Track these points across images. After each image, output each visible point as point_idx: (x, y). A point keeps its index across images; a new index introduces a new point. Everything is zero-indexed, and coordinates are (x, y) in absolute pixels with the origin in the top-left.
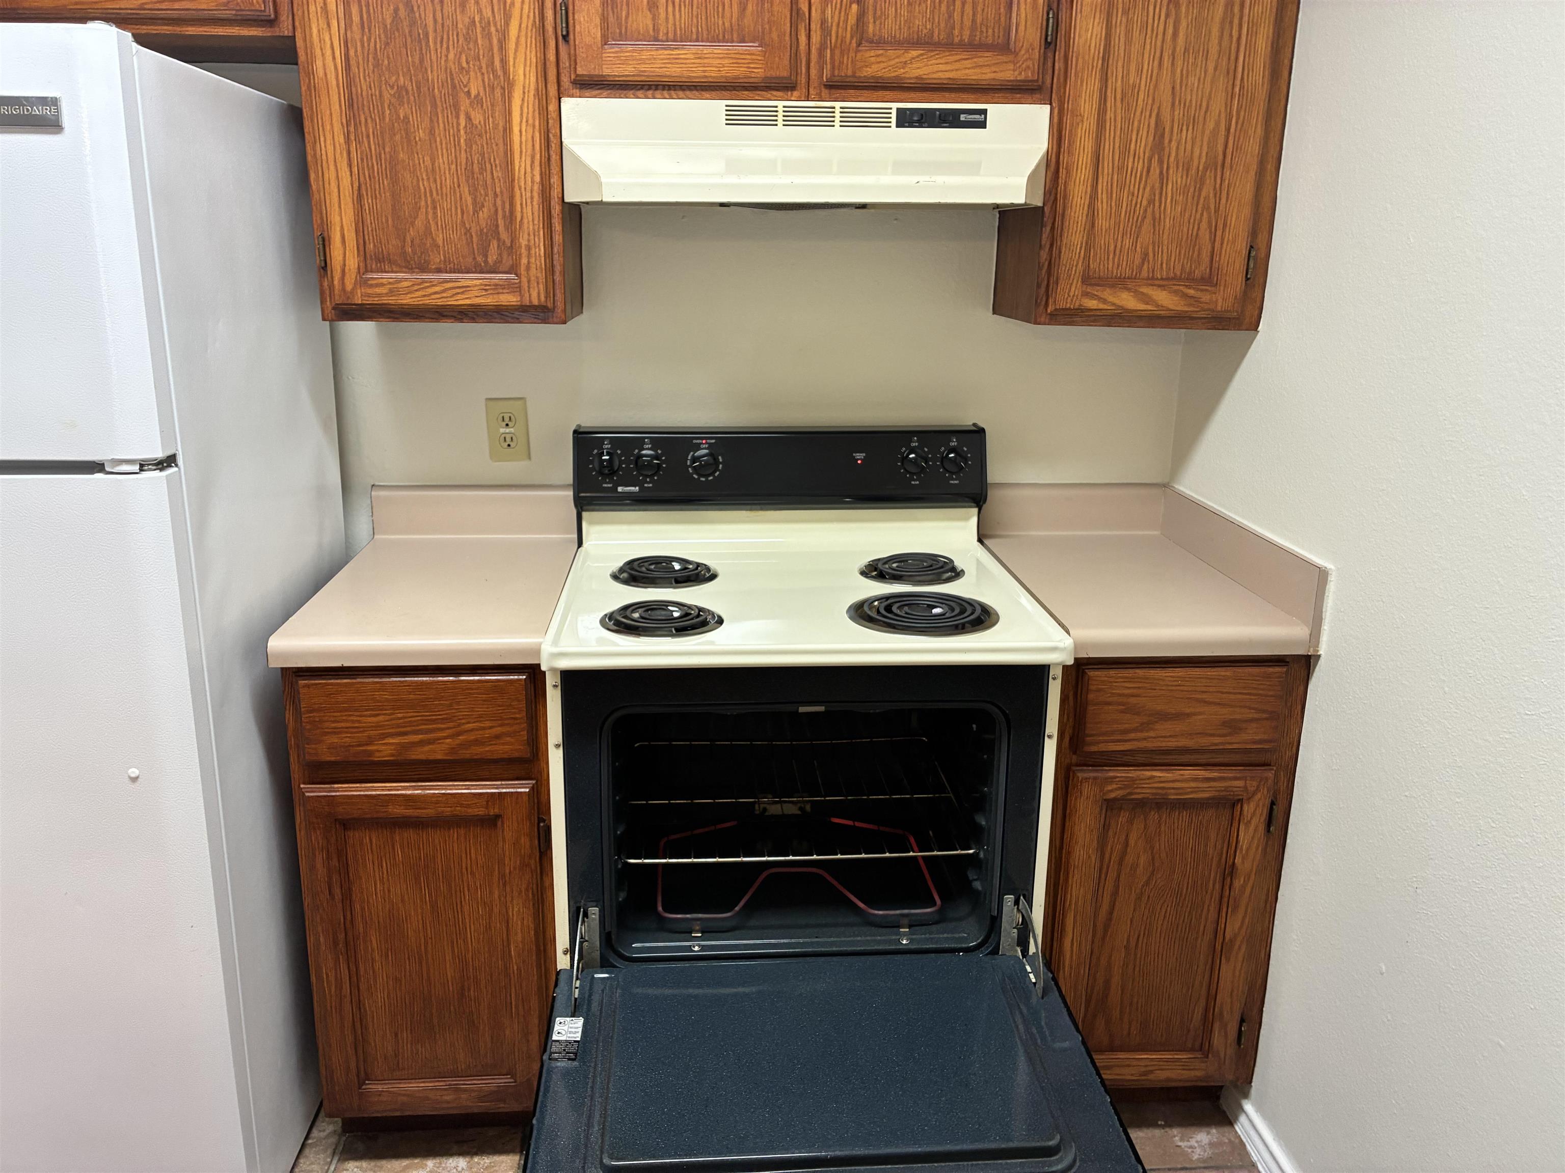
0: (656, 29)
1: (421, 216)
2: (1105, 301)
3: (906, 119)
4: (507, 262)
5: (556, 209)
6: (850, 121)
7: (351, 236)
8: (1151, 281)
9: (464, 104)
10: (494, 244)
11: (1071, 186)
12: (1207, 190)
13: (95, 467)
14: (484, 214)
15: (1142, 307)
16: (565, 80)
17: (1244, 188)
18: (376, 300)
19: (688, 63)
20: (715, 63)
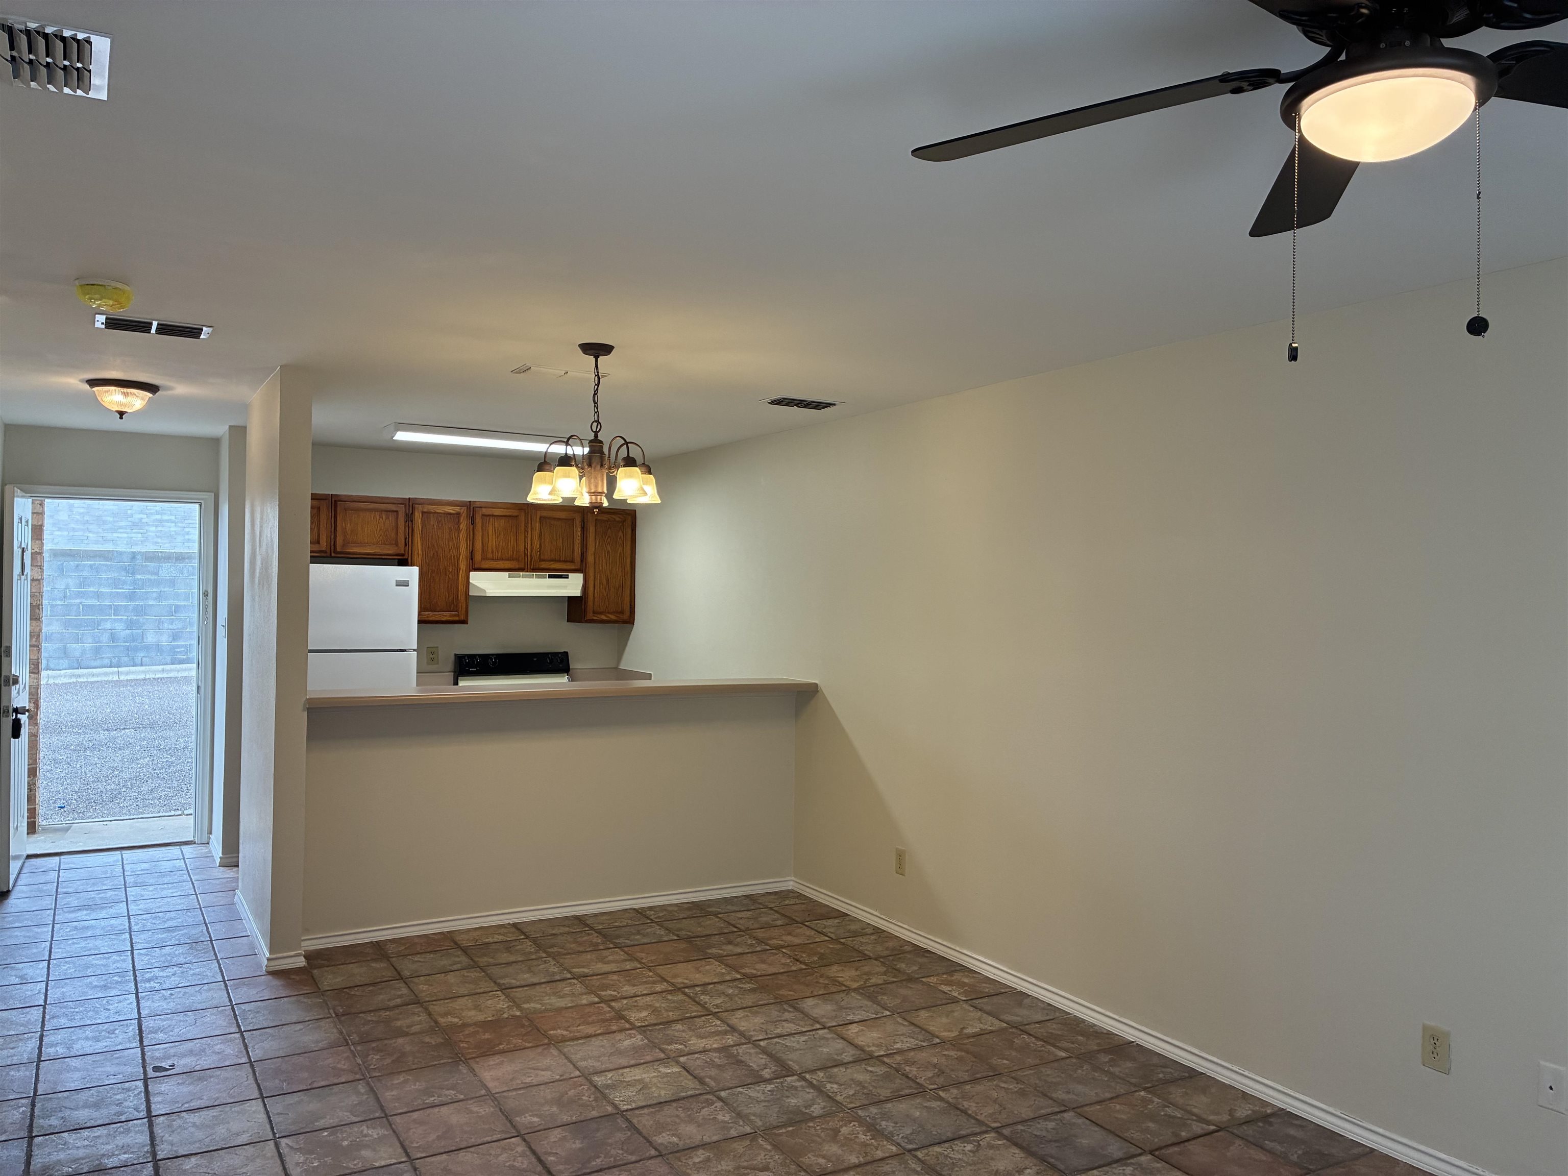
0: (494, 557)
1: (436, 598)
2: (598, 618)
3: (550, 577)
4: (455, 609)
5: (467, 596)
6: (537, 577)
8: (609, 613)
9: (448, 573)
10: (453, 605)
11: (589, 592)
12: (619, 591)
13: (405, 650)
14: (451, 598)
15: (607, 619)
16: (472, 567)
17: (628, 592)
18: (422, 619)
19: (501, 564)
20: (508, 564)
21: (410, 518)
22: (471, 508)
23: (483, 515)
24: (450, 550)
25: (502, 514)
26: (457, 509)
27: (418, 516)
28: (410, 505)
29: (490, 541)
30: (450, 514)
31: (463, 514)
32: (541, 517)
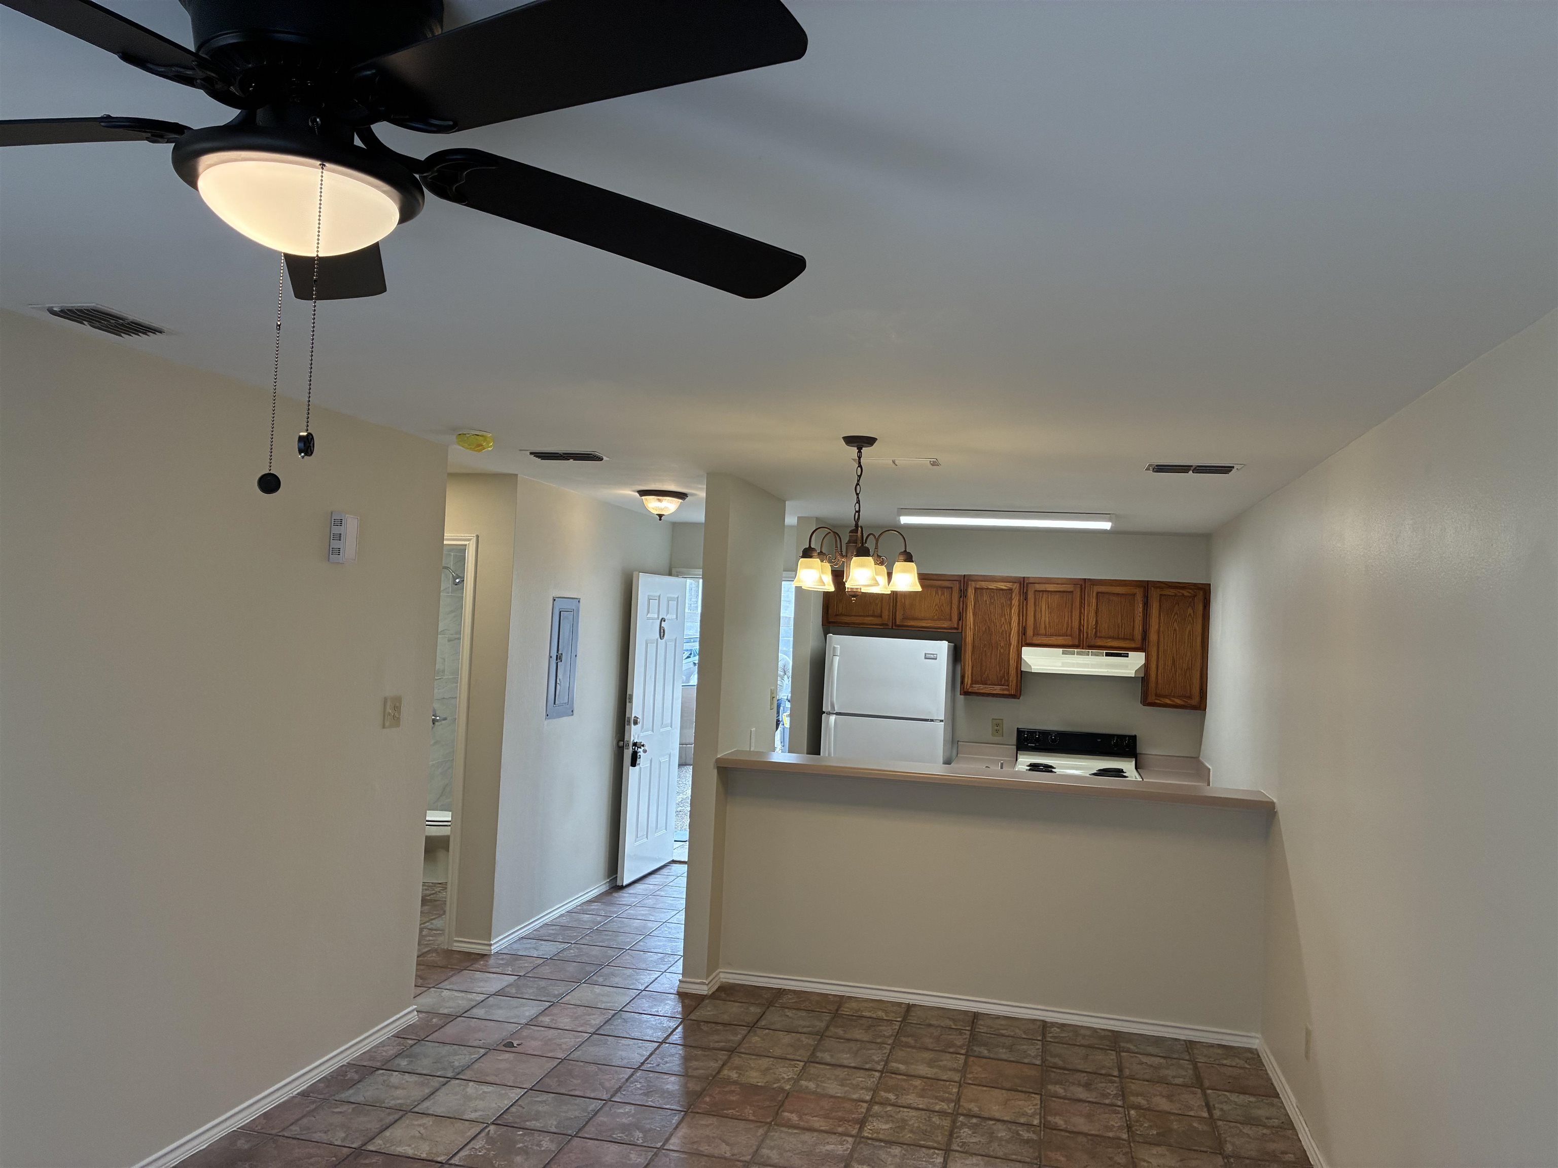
0: (1046, 633)
1: (987, 672)
2: (1161, 701)
3: (1107, 655)
4: (1006, 684)
5: (1019, 672)
6: (1093, 654)
7: (970, 676)
8: (1174, 697)
9: (999, 648)
10: (1003, 679)
11: (1150, 672)
12: (1188, 673)
13: (932, 721)
14: (1002, 672)
15: (1171, 703)
16: (1023, 643)
17: (1197, 675)
18: (974, 691)
19: (1053, 640)
20: (1060, 640)
21: (963, 594)
22: (1024, 584)
23: (1036, 591)
24: (1002, 626)
25: (1056, 590)
26: (1009, 585)
27: (971, 593)
28: (964, 581)
29: (1043, 617)
30: (1002, 590)
31: (1015, 591)
32: (1098, 593)
